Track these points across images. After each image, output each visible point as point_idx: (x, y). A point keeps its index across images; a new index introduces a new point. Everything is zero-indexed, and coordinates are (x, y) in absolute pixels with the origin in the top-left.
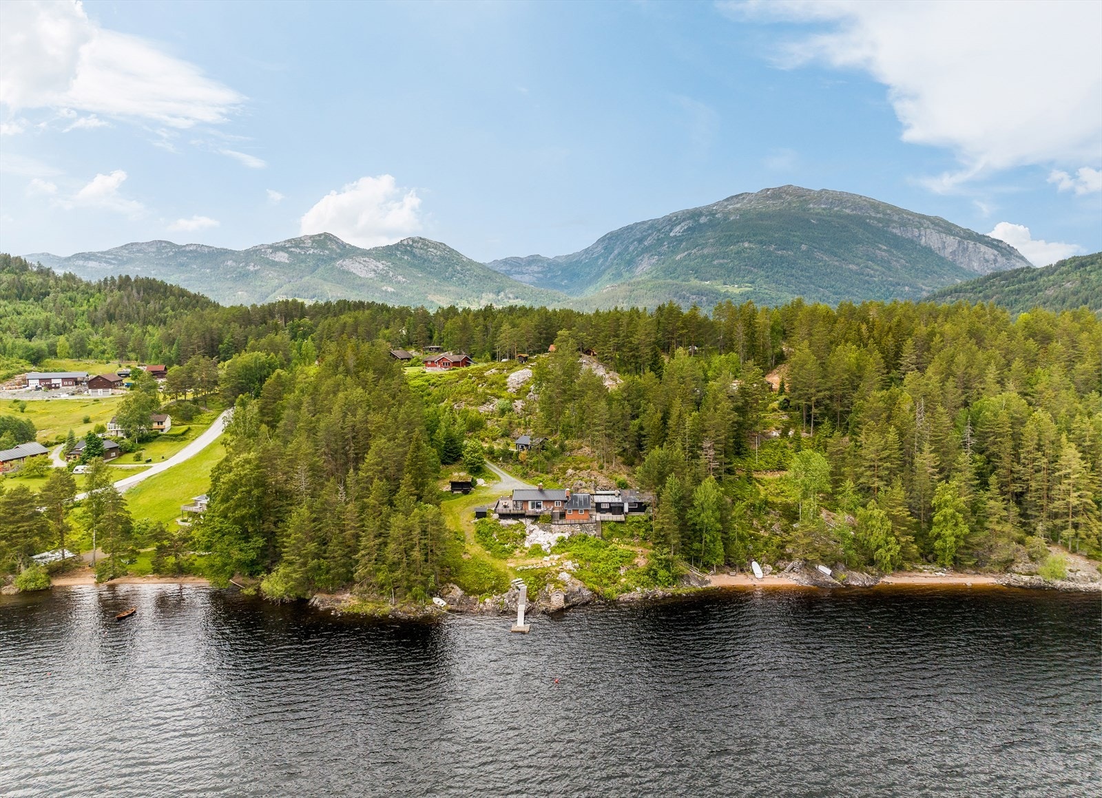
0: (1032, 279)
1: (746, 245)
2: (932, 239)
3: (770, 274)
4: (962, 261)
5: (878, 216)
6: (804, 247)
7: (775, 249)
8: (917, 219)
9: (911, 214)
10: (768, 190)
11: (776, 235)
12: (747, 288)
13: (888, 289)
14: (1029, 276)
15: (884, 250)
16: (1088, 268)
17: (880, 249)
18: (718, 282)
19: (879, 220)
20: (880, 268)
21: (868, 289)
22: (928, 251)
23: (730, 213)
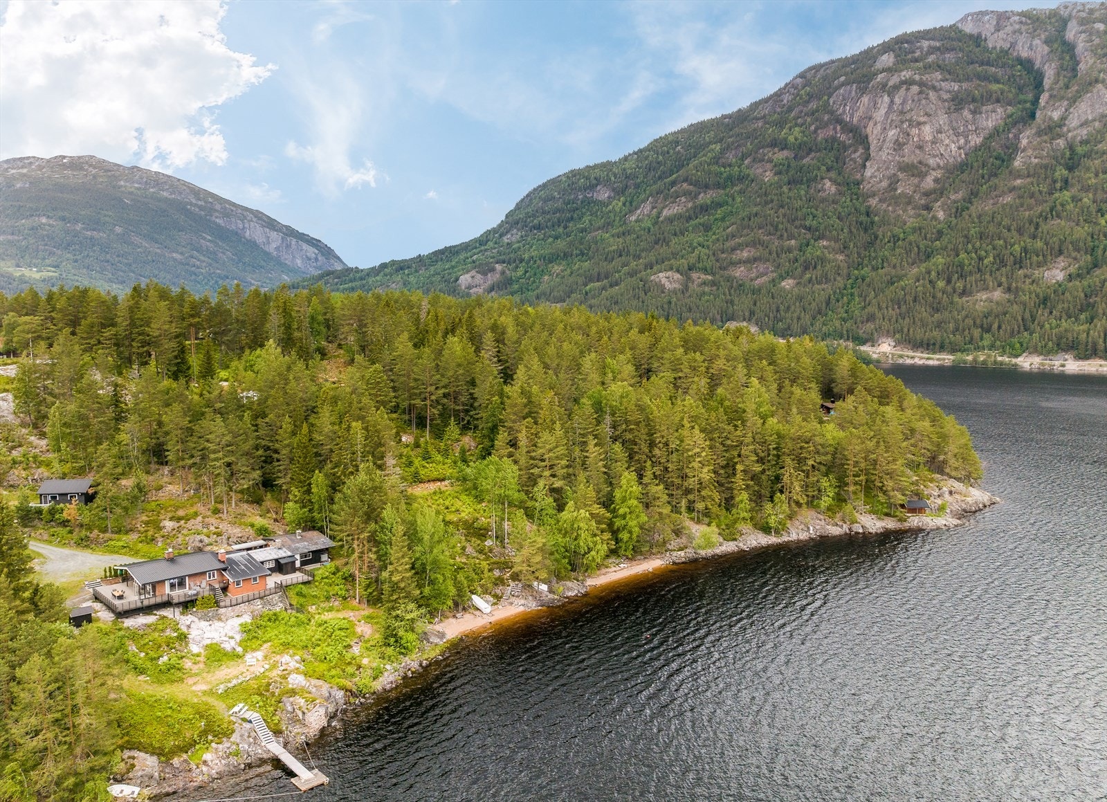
0: (361, 279)
1: (44, 220)
2: (256, 233)
3: (79, 257)
4: (287, 258)
5: (200, 203)
6: (118, 230)
7: (84, 229)
8: (240, 211)
9: (234, 205)
10: (64, 157)
11: (83, 213)
12: (50, 273)
13: (216, 282)
14: (358, 275)
15: (209, 241)
16: (406, 272)
17: (204, 239)
18: (9, 263)
19: (201, 208)
20: (206, 259)
21: (195, 281)
22: (253, 245)
23: (13, 178)
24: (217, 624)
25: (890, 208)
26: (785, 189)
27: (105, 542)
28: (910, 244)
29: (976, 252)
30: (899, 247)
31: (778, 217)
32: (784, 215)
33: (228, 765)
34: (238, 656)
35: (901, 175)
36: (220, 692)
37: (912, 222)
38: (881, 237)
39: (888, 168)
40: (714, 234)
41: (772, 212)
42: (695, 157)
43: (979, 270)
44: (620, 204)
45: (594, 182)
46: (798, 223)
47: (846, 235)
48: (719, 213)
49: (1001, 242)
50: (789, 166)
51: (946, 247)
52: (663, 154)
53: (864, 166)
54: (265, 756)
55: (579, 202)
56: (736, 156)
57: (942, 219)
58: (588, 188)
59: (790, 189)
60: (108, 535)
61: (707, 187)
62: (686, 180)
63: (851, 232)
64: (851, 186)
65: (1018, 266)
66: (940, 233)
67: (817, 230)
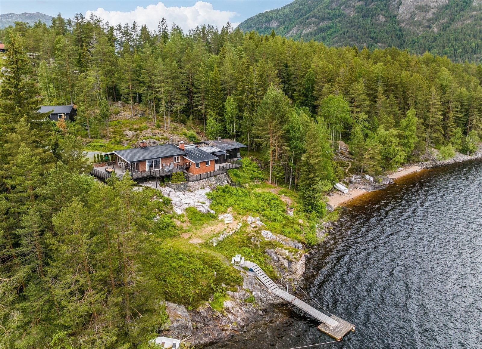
24: (188, 194)
25: (411, 28)
26: (361, 20)
27: (87, 143)
28: (421, 44)
29: (453, 47)
30: (415, 46)
31: (358, 33)
32: (361, 32)
33: (248, 312)
34: (213, 217)
35: (416, 12)
36: (214, 244)
37: (421, 34)
38: (407, 41)
39: (410, 9)
40: (327, 41)
41: (355, 30)
42: (317, 6)
43: (455, 55)
44: (283, 28)
45: (270, 19)
46: (367, 35)
47: (390, 40)
48: (330, 32)
49: (466, 42)
50: (362, 9)
51: (439, 45)
52: (302, 5)
53: (399, 8)
54: (275, 302)
55: (263, 28)
56: (337, 5)
57: (436, 32)
58: (267, 22)
59: (363, 20)
60: (89, 139)
61: (323, 19)
62: (313, 17)
63: (392, 39)
64: (392, 18)
65: (474, 53)
66: (435, 39)
67: (376, 39)
